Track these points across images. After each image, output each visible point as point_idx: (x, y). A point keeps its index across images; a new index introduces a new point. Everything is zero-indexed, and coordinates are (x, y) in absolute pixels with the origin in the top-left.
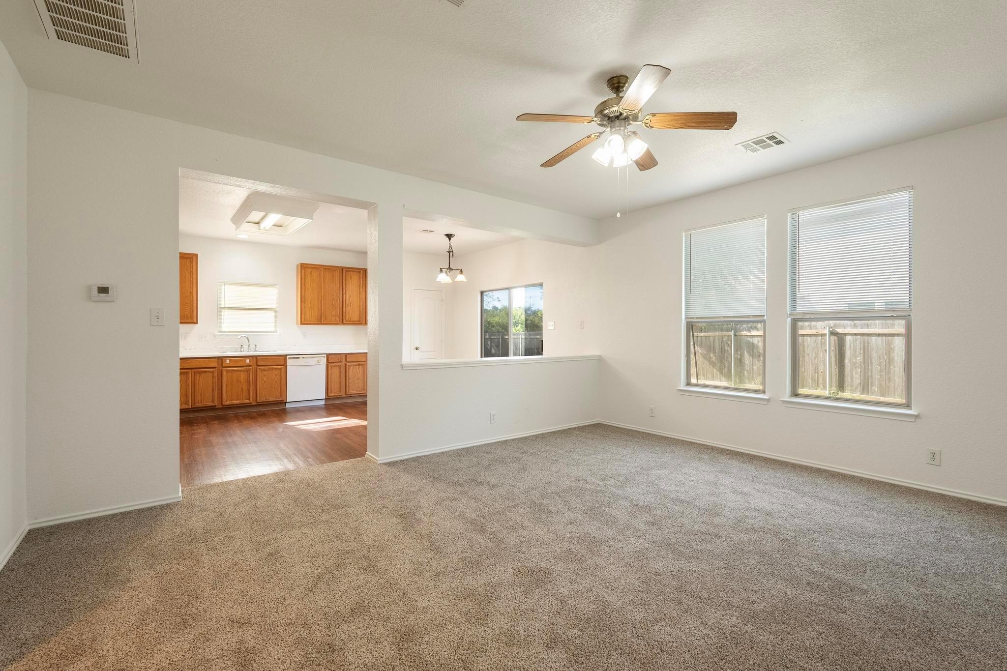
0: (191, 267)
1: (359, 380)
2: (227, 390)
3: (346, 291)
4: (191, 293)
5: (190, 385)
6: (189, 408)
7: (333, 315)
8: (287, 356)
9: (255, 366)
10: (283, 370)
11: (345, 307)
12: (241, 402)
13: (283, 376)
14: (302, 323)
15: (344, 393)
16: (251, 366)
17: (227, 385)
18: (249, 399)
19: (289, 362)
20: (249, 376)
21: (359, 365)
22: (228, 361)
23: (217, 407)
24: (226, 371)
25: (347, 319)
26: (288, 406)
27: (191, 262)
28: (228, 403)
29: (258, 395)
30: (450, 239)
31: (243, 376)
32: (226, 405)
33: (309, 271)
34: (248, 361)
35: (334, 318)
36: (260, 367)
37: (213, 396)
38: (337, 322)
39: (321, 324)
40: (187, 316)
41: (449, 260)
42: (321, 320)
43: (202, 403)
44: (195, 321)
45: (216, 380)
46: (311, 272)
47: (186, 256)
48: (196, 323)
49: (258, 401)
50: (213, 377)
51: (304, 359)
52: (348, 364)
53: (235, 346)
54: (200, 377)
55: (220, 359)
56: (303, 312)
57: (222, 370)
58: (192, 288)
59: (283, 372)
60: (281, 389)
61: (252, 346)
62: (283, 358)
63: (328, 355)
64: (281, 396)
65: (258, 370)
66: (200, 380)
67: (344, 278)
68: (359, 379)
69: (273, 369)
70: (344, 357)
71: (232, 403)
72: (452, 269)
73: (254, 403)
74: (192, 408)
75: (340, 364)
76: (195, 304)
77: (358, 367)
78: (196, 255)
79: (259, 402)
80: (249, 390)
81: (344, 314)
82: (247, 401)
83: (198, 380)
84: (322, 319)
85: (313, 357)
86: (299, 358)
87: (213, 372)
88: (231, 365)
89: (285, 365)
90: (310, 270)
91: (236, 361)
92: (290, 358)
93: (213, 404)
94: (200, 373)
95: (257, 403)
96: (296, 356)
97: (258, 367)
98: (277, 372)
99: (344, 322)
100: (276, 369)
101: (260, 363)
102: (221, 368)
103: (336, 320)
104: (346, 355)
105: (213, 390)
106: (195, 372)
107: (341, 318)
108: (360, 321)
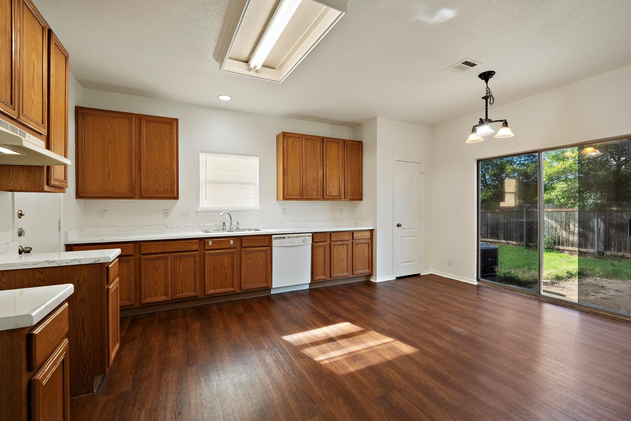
0: (172, 133)
1: (343, 262)
2: (210, 277)
3: (326, 164)
4: (171, 164)
5: (170, 272)
6: (170, 300)
7: (314, 190)
8: (273, 236)
9: (239, 248)
10: (269, 252)
11: (326, 181)
12: (225, 290)
13: (269, 259)
14: (285, 199)
15: (329, 276)
16: (235, 248)
17: (210, 271)
18: (233, 287)
19: (275, 243)
20: (233, 261)
21: (343, 244)
22: (210, 243)
23: (199, 297)
24: (208, 254)
25: (328, 194)
26: (273, 292)
27: (172, 128)
28: (211, 292)
29: (243, 282)
30: (487, 81)
31: (226, 260)
32: (210, 295)
33: (291, 141)
34: (232, 242)
35: (315, 193)
36: (245, 249)
37: (195, 283)
38: (317, 197)
39: (302, 199)
40: (167, 189)
41: (487, 109)
42: (303, 196)
43: (182, 293)
44: (176, 196)
45: (198, 265)
46: (293, 142)
47: (164, 120)
48: (177, 198)
49: (243, 288)
50: (195, 262)
51: (290, 239)
52: (332, 243)
53: (218, 224)
54: (180, 262)
55: (202, 240)
56: (286, 186)
57: (204, 253)
58: (172, 157)
59: (269, 254)
60: (267, 273)
61: (234, 224)
62: (268, 238)
63: (314, 234)
64: (267, 282)
65: (243, 252)
66: (181, 266)
67: (324, 149)
68: (342, 260)
69: (258, 251)
70: (328, 236)
71: (215, 292)
72: (490, 121)
73: (238, 291)
74: (172, 300)
75: (325, 244)
76: (176, 176)
77: (342, 246)
78: (177, 120)
79: (244, 290)
80: (233, 276)
81: (325, 188)
82: (231, 289)
83: (178, 266)
84: (304, 194)
85: (298, 237)
86: (284, 238)
87: (194, 256)
88: (213, 248)
89: (270, 246)
90: (292, 139)
91: (219, 243)
92: (276, 238)
93: (194, 294)
94: (180, 257)
95: (242, 290)
96: (282, 236)
97: (242, 249)
98: (262, 255)
99: (325, 197)
100: (261, 251)
101: (244, 244)
102: (203, 250)
103: (317, 194)
104: (330, 233)
105: (195, 277)
106: (175, 256)
107: (322, 192)
108: (339, 196)
